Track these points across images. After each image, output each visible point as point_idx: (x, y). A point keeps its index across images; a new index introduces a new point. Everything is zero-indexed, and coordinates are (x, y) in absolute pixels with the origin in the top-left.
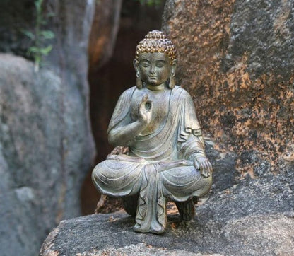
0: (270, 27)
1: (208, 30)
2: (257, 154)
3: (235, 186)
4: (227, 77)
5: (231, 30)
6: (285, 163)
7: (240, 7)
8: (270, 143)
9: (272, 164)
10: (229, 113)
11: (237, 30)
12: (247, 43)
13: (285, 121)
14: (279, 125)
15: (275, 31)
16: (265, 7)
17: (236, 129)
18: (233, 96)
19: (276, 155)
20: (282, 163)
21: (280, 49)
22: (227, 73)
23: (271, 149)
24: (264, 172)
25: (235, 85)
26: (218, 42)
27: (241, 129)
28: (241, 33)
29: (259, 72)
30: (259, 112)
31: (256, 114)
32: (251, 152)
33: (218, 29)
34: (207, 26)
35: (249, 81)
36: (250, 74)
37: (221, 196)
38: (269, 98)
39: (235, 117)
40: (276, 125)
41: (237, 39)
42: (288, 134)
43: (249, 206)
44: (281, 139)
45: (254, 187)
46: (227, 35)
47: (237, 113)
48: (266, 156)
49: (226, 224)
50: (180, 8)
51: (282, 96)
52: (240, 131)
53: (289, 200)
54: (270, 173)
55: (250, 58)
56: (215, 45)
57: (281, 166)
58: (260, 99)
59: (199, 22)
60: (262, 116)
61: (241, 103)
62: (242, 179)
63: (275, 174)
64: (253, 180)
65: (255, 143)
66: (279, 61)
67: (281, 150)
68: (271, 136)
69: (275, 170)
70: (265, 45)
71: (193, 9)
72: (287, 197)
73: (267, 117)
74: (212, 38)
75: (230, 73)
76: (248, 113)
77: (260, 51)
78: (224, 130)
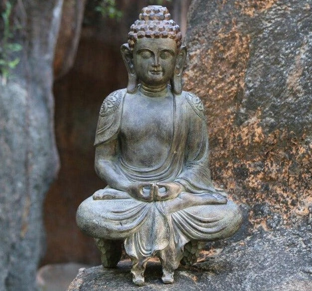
0: (284, 84)
1: (223, 84)
2: (269, 206)
3: (248, 238)
4: (240, 130)
5: (246, 85)
6: (298, 217)
7: (255, 62)
8: (282, 196)
9: (285, 217)
10: (242, 166)
11: (251, 85)
12: (261, 98)
13: (297, 176)
14: (291, 179)
15: (288, 88)
16: (279, 64)
17: (249, 181)
18: (246, 149)
19: (288, 209)
20: (294, 217)
21: (293, 106)
22: (241, 127)
23: (283, 203)
24: (277, 225)
25: (248, 139)
26: (232, 96)
27: (254, 182)
28: (255, 88)
29: (272, 127)
30: (272, 166)
31: (268, 167)
32: (264, 204)
33: (232, 83)
34: (222, 80)
35: (263, 136)
36: (263, 128)
37: (237, 248)
38: (282, 153)
39: (248, 170)
40: (288, 179)
41: (251, 94)
42: (300, 189)
43: (265, 260)
44: (293, 193)
45: (269, 240)
46: (242, 90)
47: (249, 165)
48: (278, 209)
49: (245, 279)
50: (195, 61)
51: (294, 152)
52: (253, 183)
53: (304, 255)
54: (283, 226)
55: (263, 113)
56: (229, 98)
57: (294, 220)
58: (273, 153)
59: (214, 75)
60: (275, 170)
61: (254, 156)
62: (255, 231)
63: (288, 227)
64: (266, 233)
65: (267, 196)
66: (292, 118)
67: (293, 204)
68: (283, 190)
69: (287, 224)
70: (279, 101)
71: (208, 62)
72: (301, 251)
73: (279, 171)
74: (226, 92)
75: (244, 127)
76: (260, 166)
77: (274, 107)
78: (237, 182)
